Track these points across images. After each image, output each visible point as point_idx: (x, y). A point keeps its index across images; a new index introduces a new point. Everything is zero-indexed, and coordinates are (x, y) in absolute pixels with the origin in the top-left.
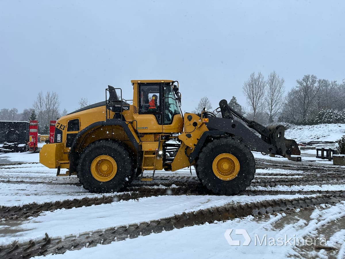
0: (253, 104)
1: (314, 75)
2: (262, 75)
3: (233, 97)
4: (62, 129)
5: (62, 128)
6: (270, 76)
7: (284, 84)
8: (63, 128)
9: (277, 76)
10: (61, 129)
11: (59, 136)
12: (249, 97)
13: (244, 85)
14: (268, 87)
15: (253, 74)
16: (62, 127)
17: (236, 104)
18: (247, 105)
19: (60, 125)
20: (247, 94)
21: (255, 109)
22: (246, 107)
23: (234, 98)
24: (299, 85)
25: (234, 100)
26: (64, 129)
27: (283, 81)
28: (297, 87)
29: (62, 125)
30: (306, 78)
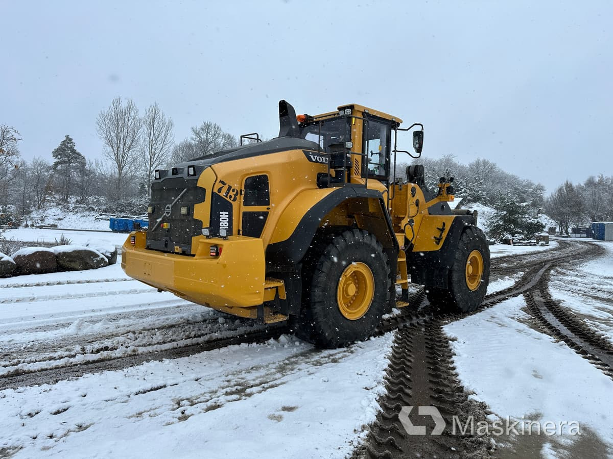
0: (117, 156)
1: (218, 124)
2: (136, 105)
3: (67, 137)
4: (232, 199)
5: (230, 197)
6: (149, 111)
7: (173, 130)
8: (233, 196)
9: (161, 114)
10: (228, 199)
11: (224, 215)
12: (110, 142)
13: (99, 118)
14: (146, 129)
15: (118, 101)
16: (231, 193)
17: (74, 151)
18: (105, 157)
19: (226, 187)
20: (104, 135)
21: (120, 168)
22: (103, 161)
23: (68, 140)
24: (194, 137)
25: (68, 143)
26: (235, 200)
27: (171, 124)
28: (192, 139)
29: (230, 187)
30: (207, 127)
